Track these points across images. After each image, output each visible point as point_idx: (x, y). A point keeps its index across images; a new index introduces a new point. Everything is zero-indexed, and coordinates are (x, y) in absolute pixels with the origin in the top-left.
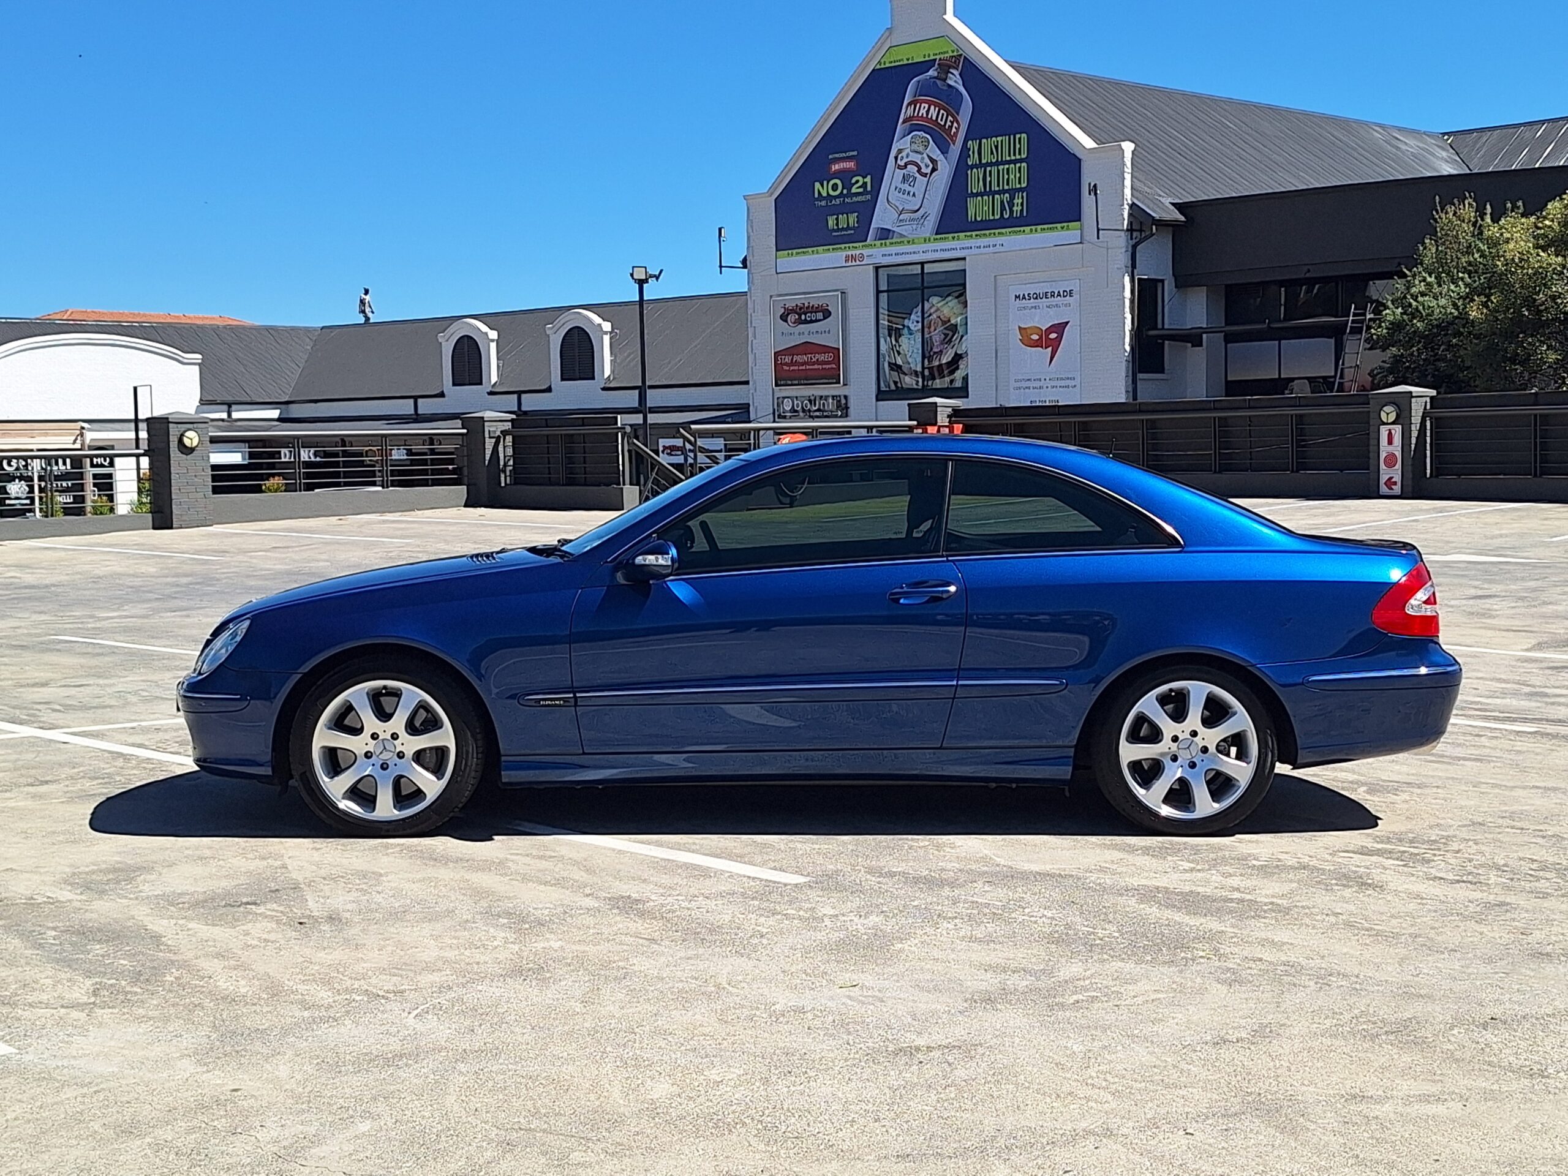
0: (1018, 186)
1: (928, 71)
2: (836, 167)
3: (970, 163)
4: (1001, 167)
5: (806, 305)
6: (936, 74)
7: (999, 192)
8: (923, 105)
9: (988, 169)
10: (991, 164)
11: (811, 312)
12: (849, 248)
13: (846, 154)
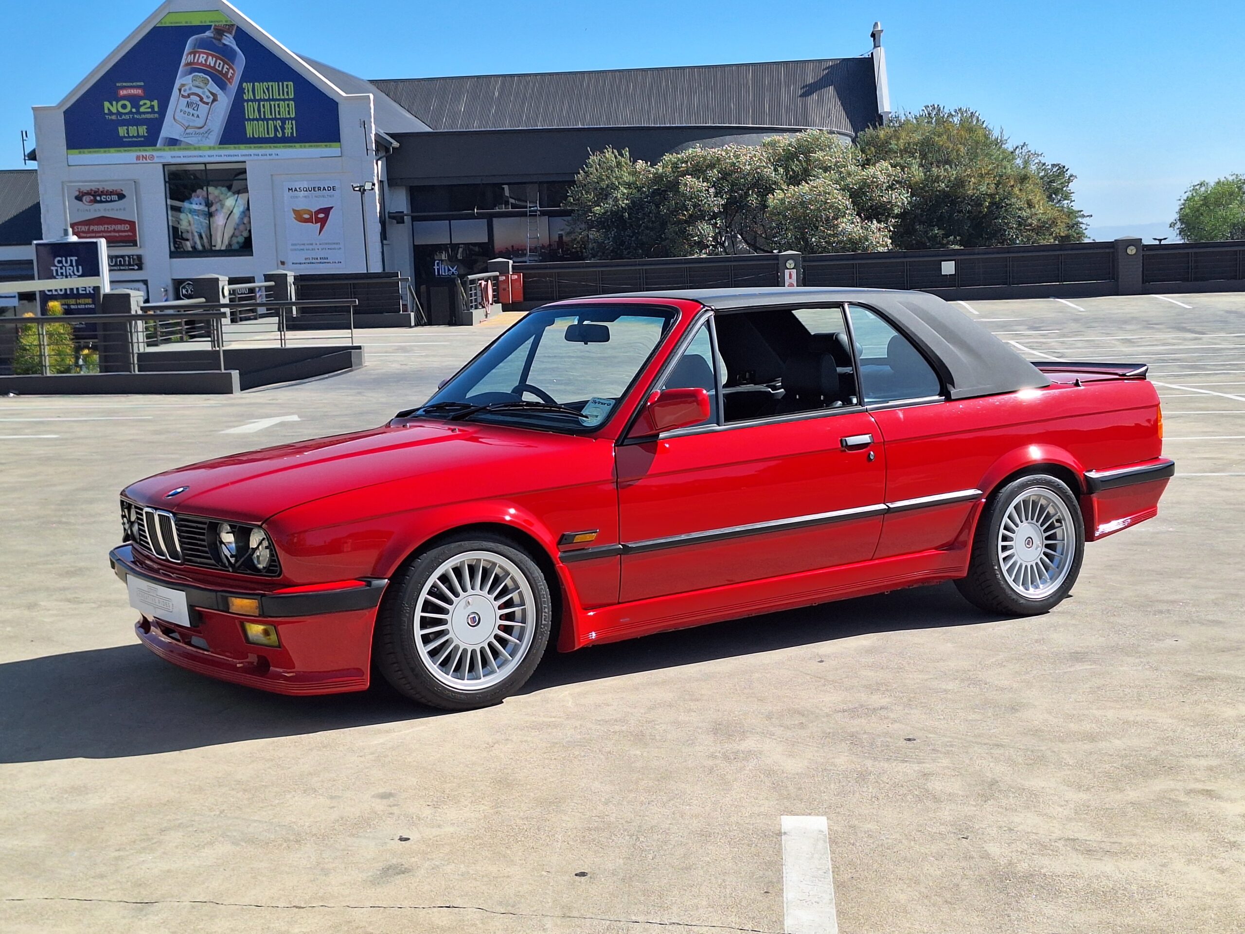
0: (288, 116)
1: (204, 32)
2: (123, 92)
3: (246, 98)
4: (272, 103)
5: (101, 189)
6: (212, 35)
7: (272, 119)
8: (202, 55)
9: (262, 103)
10: (265, 100)
11: (106, 195)
12: (140, 150)
13: (134, 84)
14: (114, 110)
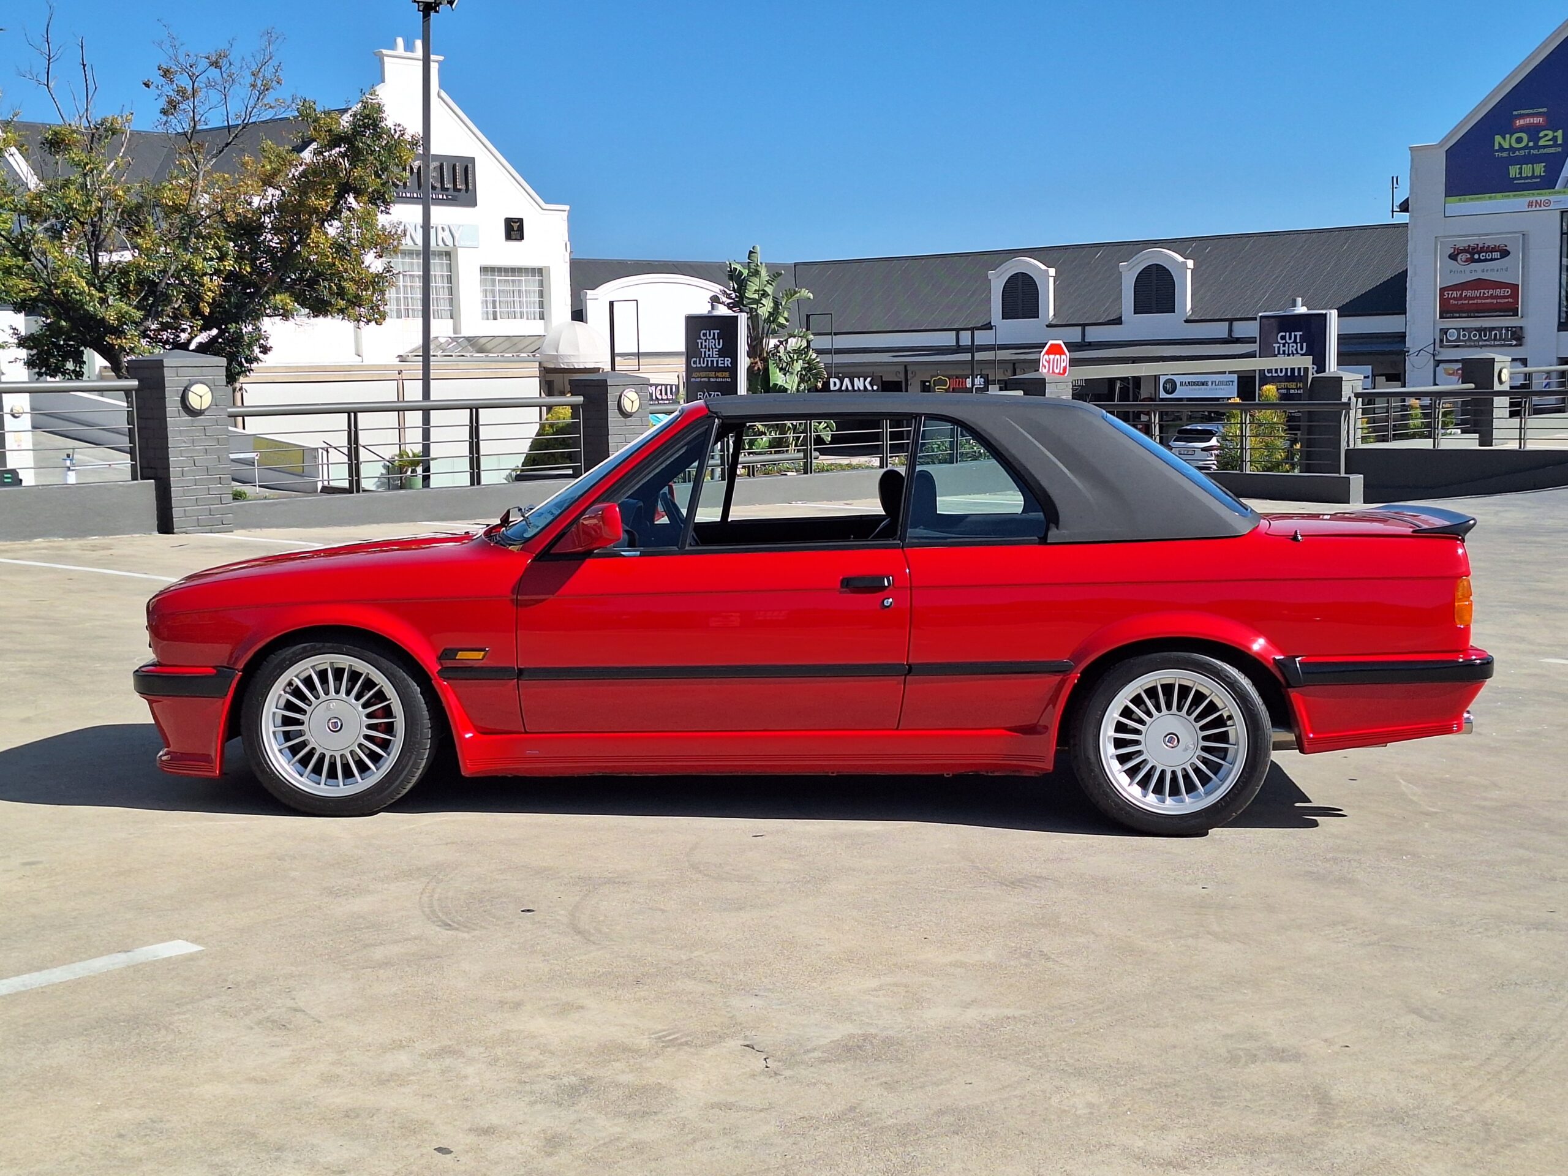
2: (1519, 123)
5: (1481, 245)
11: (1486, 252)
12: (1533, 194)
13: (1535, 111)
14: (1506, 146)
